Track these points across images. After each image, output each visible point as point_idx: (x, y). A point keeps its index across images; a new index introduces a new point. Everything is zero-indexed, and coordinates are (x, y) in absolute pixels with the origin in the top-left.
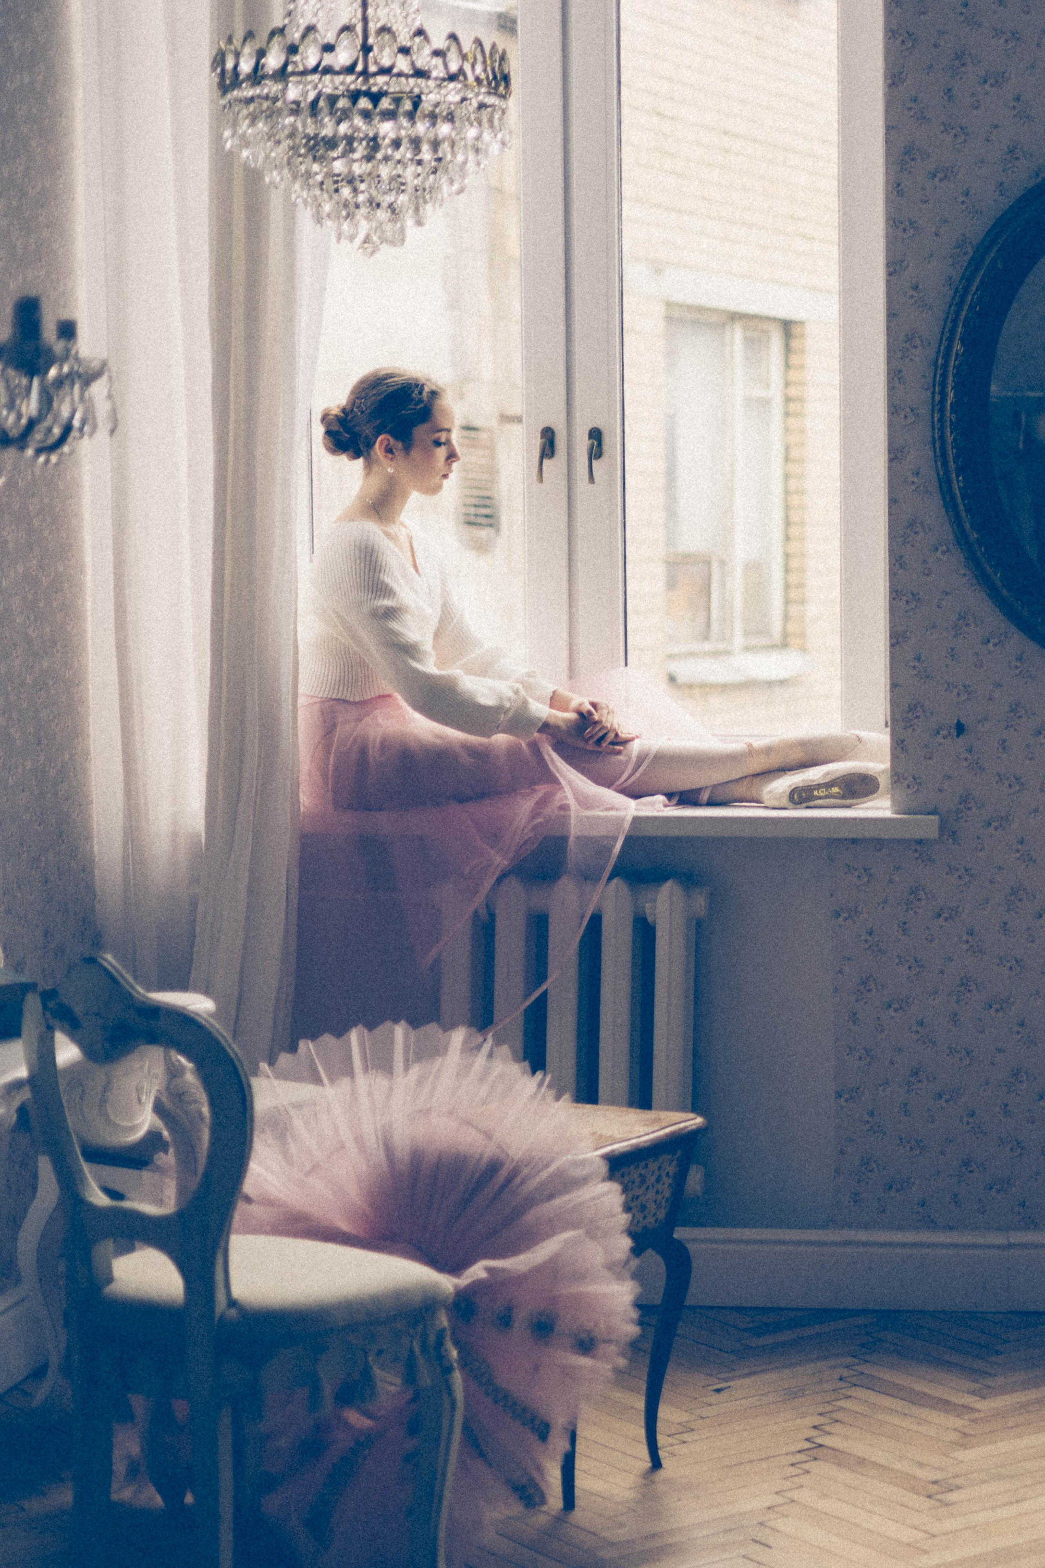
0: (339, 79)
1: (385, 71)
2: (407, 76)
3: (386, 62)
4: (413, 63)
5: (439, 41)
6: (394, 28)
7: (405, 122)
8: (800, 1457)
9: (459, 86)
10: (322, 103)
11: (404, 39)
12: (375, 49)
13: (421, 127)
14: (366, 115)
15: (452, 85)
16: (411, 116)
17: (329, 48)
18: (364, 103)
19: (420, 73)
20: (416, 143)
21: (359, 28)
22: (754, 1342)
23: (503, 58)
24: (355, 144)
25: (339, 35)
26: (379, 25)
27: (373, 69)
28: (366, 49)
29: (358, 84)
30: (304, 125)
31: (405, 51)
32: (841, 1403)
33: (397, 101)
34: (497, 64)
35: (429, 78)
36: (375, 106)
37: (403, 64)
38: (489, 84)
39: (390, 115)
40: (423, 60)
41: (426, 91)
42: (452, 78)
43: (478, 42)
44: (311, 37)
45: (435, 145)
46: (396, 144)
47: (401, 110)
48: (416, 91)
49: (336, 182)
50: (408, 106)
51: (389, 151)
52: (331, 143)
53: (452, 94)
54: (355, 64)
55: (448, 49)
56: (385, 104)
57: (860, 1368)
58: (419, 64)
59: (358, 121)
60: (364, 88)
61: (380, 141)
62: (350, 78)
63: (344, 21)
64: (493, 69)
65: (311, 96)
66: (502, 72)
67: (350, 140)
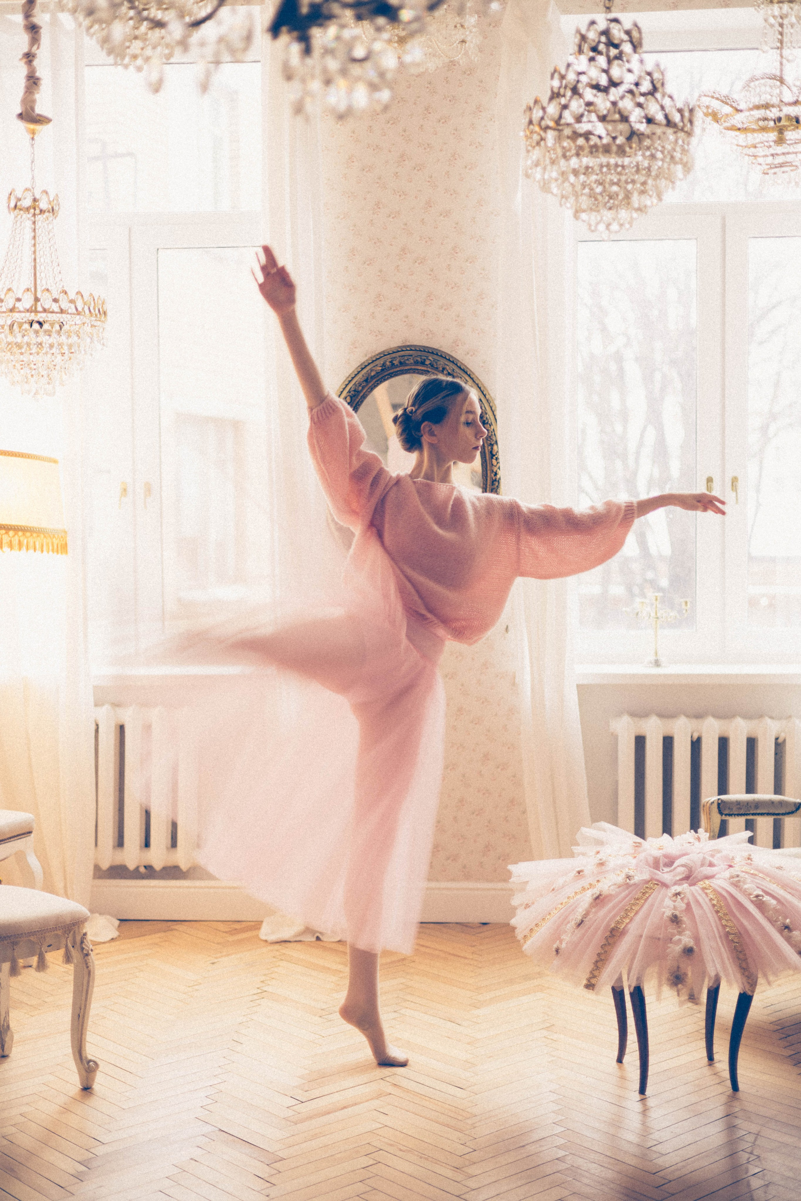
0: (23, 315)
1: (45, 311)
2: (57, 313)
3: (47, 307)
4: (60, 307)
5: (72, 295)
6: (50, 288)
7: (54, 335)
8: (255, 997)
9: (82, 317)
10: (15, 327)
11: (55, 296)
12: (41, 300)
13: (63, 338)
14: (37, 332)
15: (78, 317)
16: (59, 333)
17: (19, 300)
18: (36, 326)
19: (62, 311)
20: (60, 345)
21: (33, 289)
22: (231, 939)
23: (103, 303)
24: (31, 347)
25: (23, 294)
26: (43, 288)
27: (40, 309)
28: (37, 300)
29: (32, 316)
30: (6, 337)
31: (56, 300)
32: (276, 969)
33: (52, 325)
34: (100, 307)
35: (68, 313)
36: (41, 328)
37: (55, 307)
38: (96, 315)
39: (49, 333)
40: (64, 305)
41: (66, 320)
42: (78, 313)
43: (91, 295)
44: (11, 294)
45: (70, 346)
46: (51, 346)
47: (54, 330)
48: (62, 320)
49: (22, 365)
50: (57, 327)
51: (48, 350)
52: (19, 346)
53: (78, 319)
54: (32, 307)
55: (77, 299)
56: (46, 326)
57: (284, 952)
58: (63, 307)
59: (32, 335)
60: (36, 319)
61: (44, 345)
62: (28, 314)
63: (26, 287)
64: (99, 310)
65: (9, 322)
66: (103, 310)
67: (28, 344)
